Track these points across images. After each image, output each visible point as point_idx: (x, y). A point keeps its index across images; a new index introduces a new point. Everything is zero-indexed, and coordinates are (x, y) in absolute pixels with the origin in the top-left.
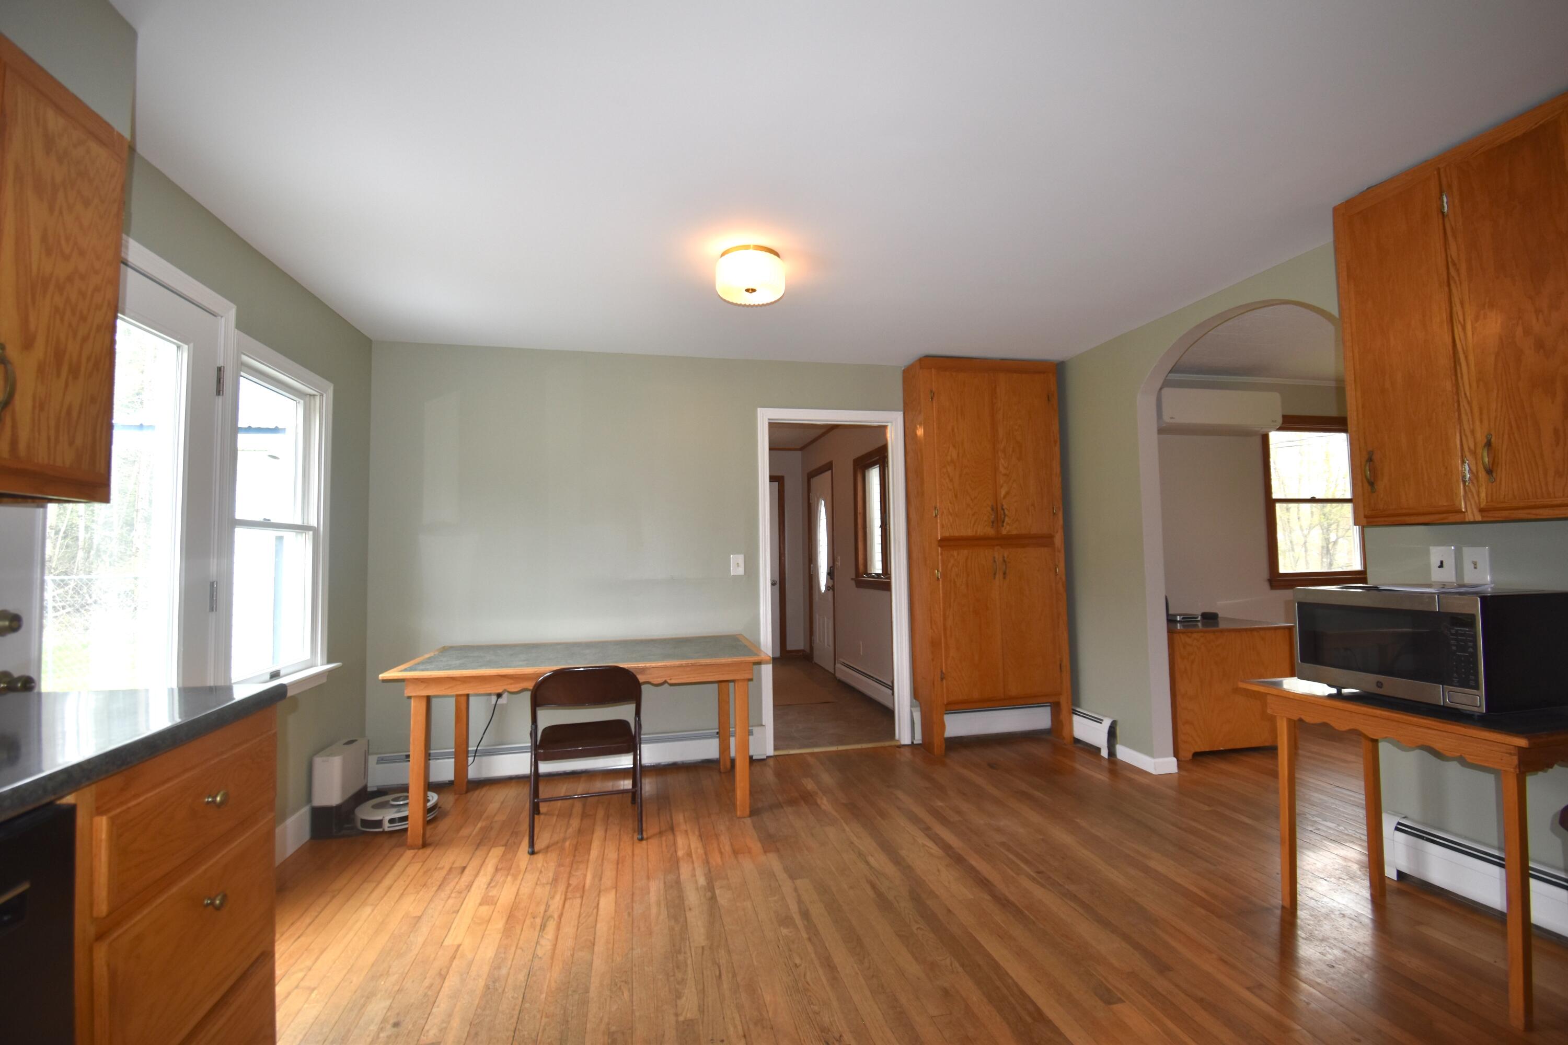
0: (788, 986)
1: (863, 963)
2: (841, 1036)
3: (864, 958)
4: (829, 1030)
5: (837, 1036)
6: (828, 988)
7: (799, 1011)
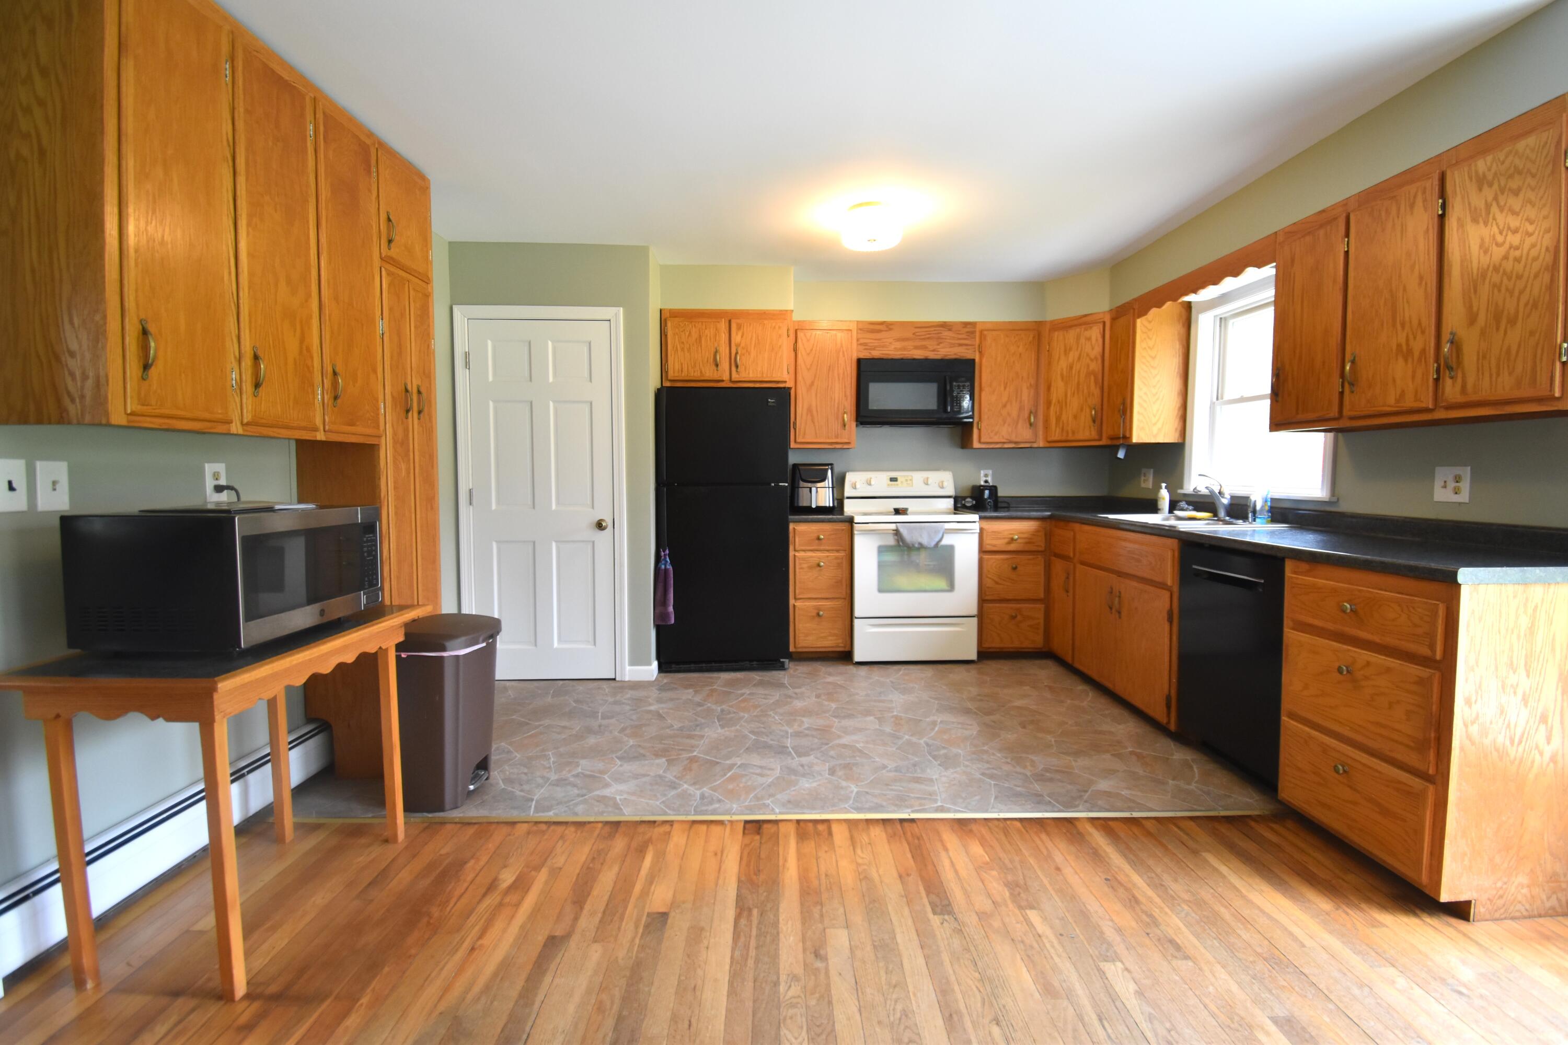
0: (1003, 989)
1: (904, 1010)
2: (942, 923)
3: (900, 1019)
4: (954, 931)
5: (945, 924)
6: (953, 978)
7: (987, 955)
